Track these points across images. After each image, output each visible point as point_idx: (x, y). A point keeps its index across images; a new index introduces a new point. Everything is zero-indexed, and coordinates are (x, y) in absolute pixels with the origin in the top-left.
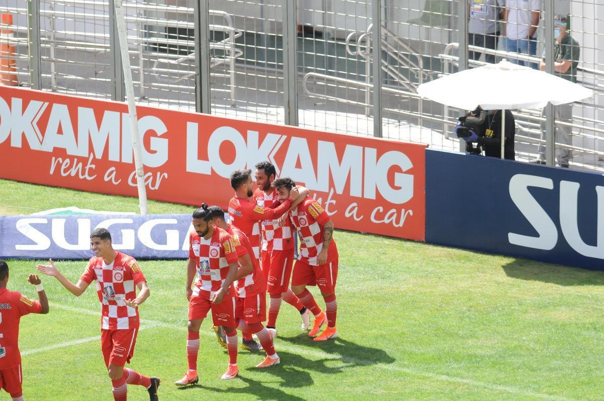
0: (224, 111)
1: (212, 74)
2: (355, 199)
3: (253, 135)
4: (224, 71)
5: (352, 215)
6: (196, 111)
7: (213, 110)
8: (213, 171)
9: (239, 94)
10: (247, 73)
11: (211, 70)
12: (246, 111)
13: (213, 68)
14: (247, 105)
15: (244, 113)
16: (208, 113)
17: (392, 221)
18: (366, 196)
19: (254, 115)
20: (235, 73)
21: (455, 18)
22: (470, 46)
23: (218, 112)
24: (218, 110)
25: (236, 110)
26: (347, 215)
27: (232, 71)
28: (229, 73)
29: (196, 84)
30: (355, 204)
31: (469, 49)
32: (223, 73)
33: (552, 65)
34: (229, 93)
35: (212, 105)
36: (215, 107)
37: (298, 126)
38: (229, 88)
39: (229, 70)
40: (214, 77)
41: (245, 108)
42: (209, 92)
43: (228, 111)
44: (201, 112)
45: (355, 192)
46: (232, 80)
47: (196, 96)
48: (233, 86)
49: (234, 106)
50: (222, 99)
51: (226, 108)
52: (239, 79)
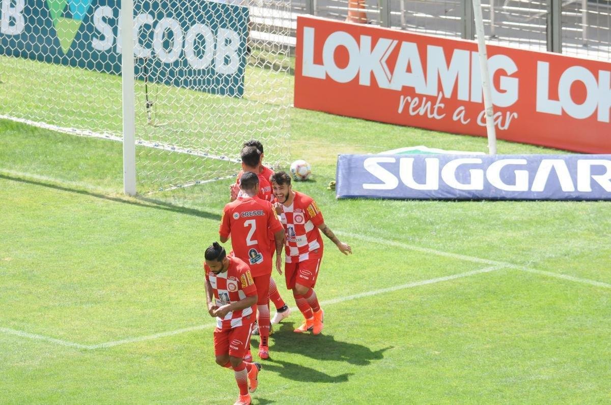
0: (575, 50)
1: (563, 13)
3: (605, 75)
4: (576, 9)
6: (548, 51)
7: (564, 49)
8: (563, 111)
9: (591, 33)
10: (599, 12)
11: (563, 9)
12: (598, 50)
13: (565, 6)
14: (599, 44)
15: (595, 53)
16: (559, 53)
19: (606, 54)
20: (588, 13)
23: (569, 51)
24: (569, 49)
25: (588, 50)
27: (584, 10)
28: (581, 12)
29: (547, 22)
32: (575, 12)
34: (581, 32)
35: (563, 44)
36: (566, 47)
38: (581, 27)
39: (581, 9)
40: (566, 16)
41: (596, 47)
42: (560, 30)
43: (579, 51)
44: (552, 51)
46: (584, 19)
47: (547, 35)
48: (585, 25)
49: (586, 46)
50: (573, 38)
51: (577, 48)
52: (591, 19)
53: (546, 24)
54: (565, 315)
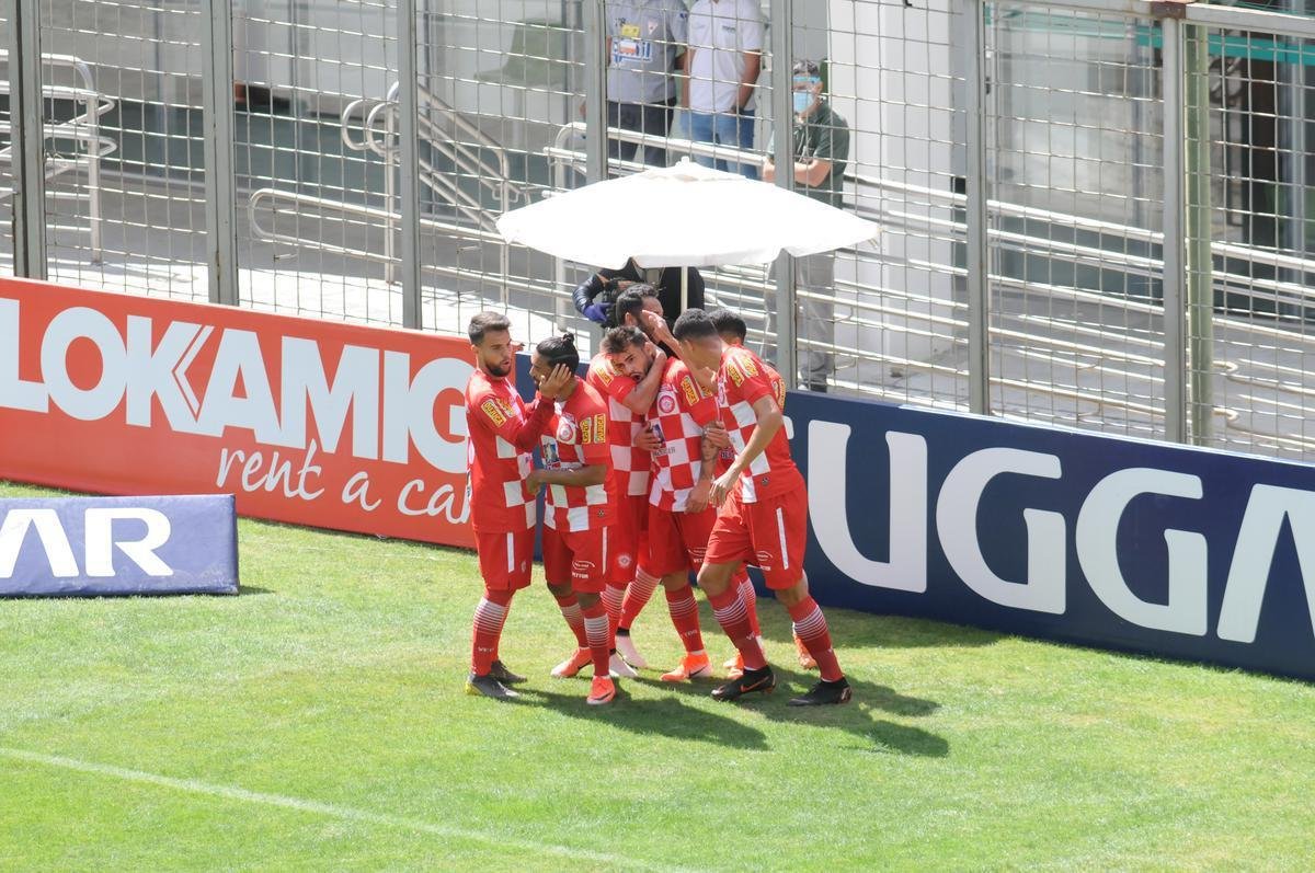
0: (75, 273)
1: (49, 193)
2: (363, 464)
3: (140, 326)
4: (76, 185)
5: (357, 501)
6: (16, 275)
7: (51, 271)
8: (52, 404)
9: (110, 236)
11: (46, 185)
12: (125, 272)
13: (51, 178)
14: (126, 259)
15: (120, 279)
16: (42, 279)
17: (444, 510)
18: (387, 457)
19: (142, 281)
20: (99, 191)
21: (577, 67)
22: (610, 129)
23: (63, 276)
24: (62, 272)
25: (102, 272)
26: (347, 498)
27: (93, 187)
28: (87, 191)
29: (14, 214)
30: (363, 475)
31: (610, 136)
32: (72, 190)
33: (790, 168)
34: (88, 234)
35: (50, 260)
36: (56, 265)
37: (238, 305)
38: (87, 223)
39: (87, 184)
40: (54, 200)
41: (121, 266)
42: (42, 229)
43: (84, 274)
44: (27, 276)
45: (364, 448)
46: (94, 207)
47: (14, 241)
48: (95, 218)
49: (97, 263)
50: (72, 248)
51: (80, 268)
52: (109, 204)
53: (12, 217)
54: (62, 843)
